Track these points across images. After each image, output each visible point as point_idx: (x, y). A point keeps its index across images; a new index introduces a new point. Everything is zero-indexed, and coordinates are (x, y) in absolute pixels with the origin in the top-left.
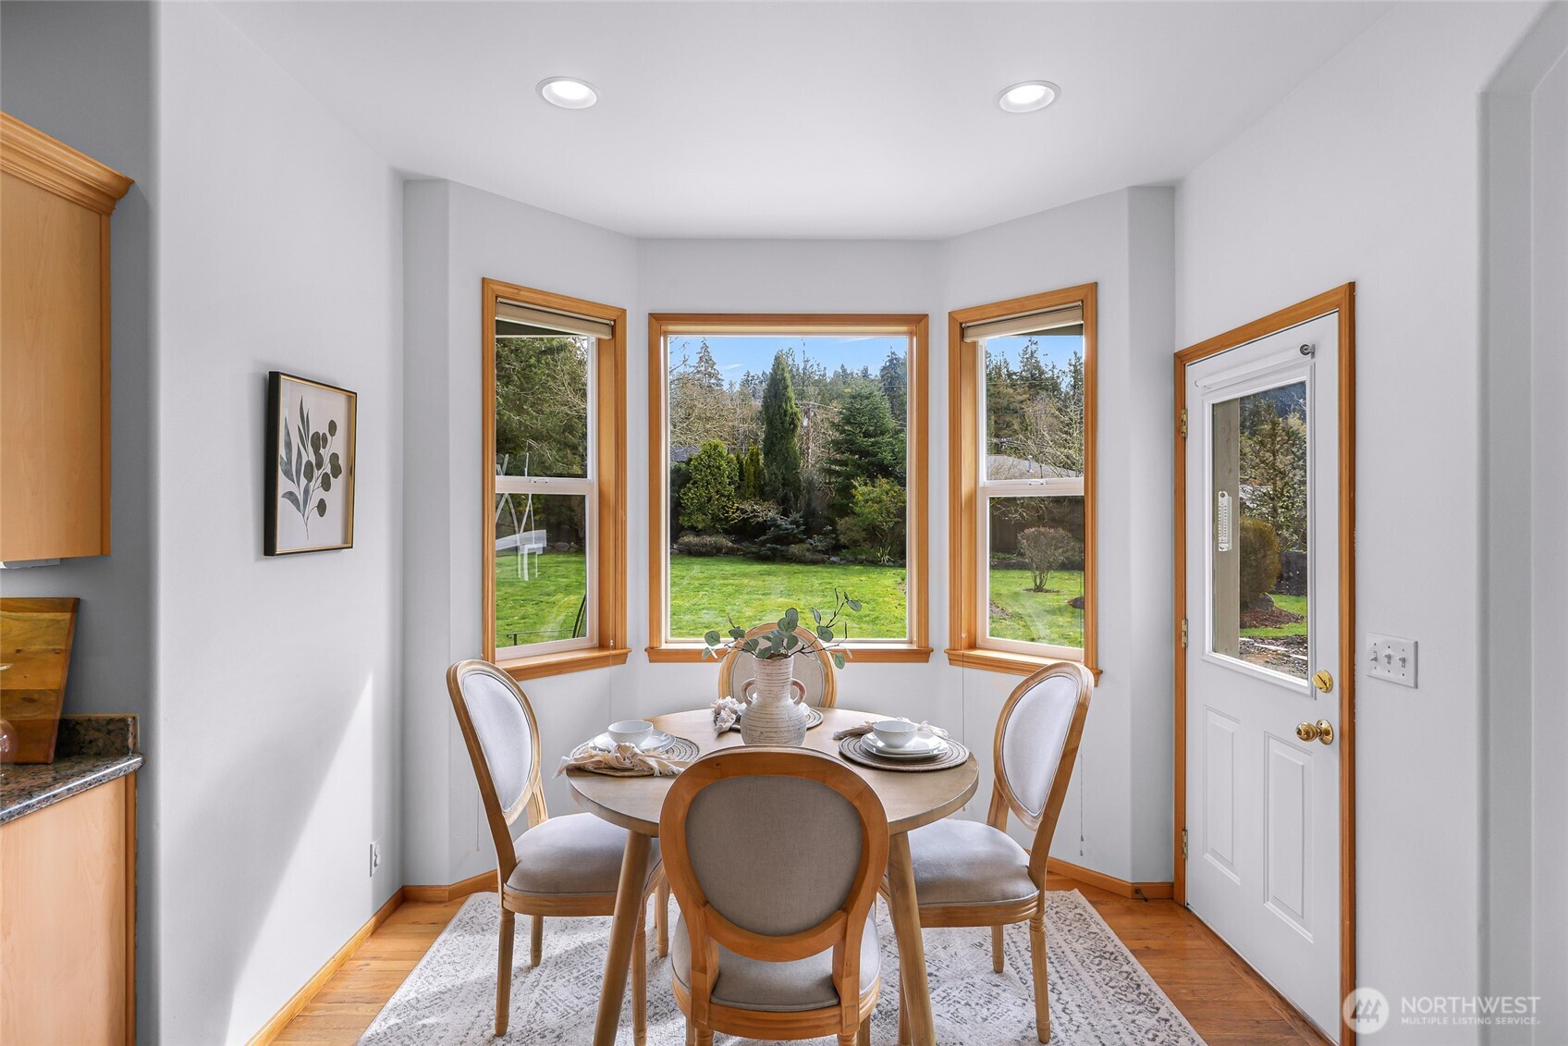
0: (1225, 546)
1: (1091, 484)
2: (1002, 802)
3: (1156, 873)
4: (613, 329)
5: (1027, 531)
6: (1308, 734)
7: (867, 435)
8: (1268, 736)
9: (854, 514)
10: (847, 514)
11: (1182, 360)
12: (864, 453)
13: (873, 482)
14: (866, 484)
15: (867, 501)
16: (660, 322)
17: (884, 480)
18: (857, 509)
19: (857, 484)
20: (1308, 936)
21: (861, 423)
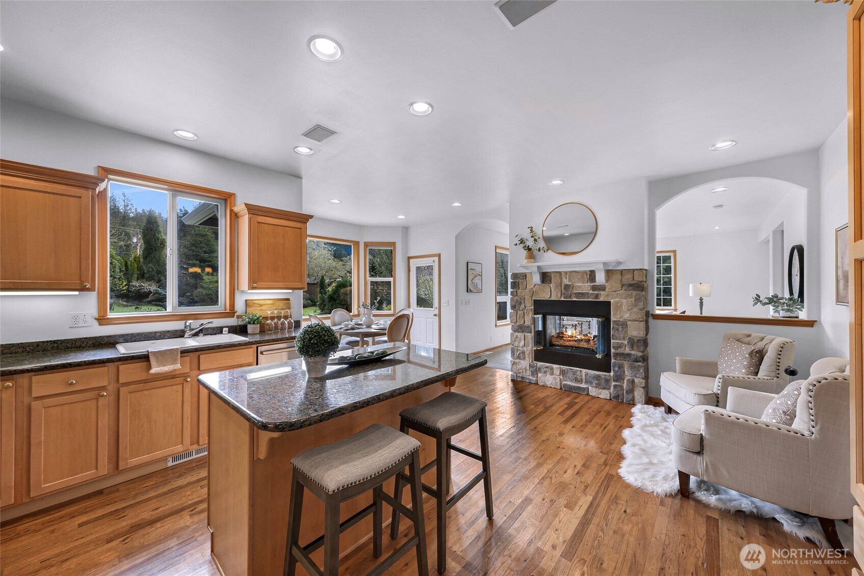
1: (394, 279)
6: (432, 316)
7: (205, 252)
8: (427, 319)
11: (409, 258)
21: (202, 247)
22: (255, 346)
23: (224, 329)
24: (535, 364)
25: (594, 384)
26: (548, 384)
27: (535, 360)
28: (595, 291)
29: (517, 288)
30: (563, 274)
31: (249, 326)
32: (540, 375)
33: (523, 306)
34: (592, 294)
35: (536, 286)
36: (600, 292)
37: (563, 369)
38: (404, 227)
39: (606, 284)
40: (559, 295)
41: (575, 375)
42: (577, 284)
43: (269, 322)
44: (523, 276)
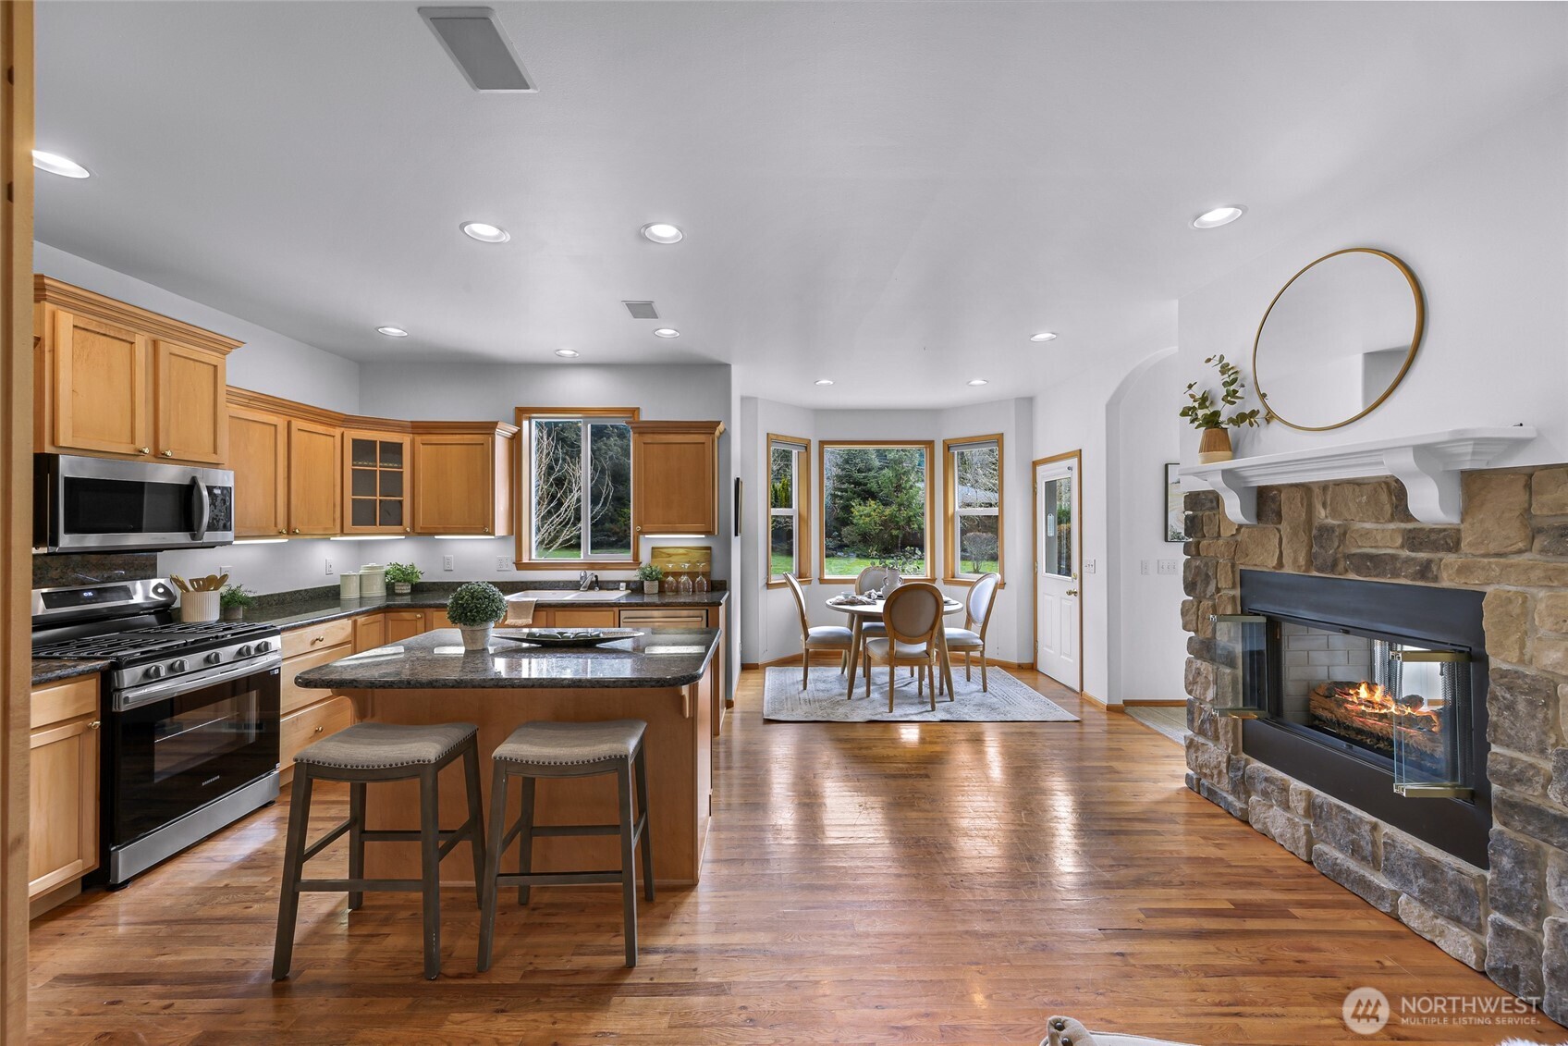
0: (1051, 534)
1: (1001, 511)
2: (969, 621)
3: (1027, 660)
4: (806, 448)
5: (968, 534)
6: (1070, 593)
7: (859, 471)
8: (1061, 598)
9: (853, 524)
10: (848, 524)
11: (1035, 464)
12: (857, 484)
13: (865, 503)
14: (860, 505)
15: (861, 516)
16: (822, 443)
17: (873, 502)
18: (855, 521)
19: (854, 504)
20: (1072, 661)
21: (855, 463)
22: (616, 609)
23: (621, 584)
24: (1243, 763)
25: (1415, 888)
26: (1273, 831)
27: (1245, 750)
28: (1420, 550)
29: (1199, 535)
30: (1316, 491)
31: (646, 583)
32: (1254, 798)
33: (1212, 588)
34: (1408, 561)
35: (1243, 530)
36: (1440, 555)
37: (1318, 800)
38: (1018, 399)
39: (1462, 527)
40: (1302, 561)
41: (1354, 832)
42: (1358, 525)
43: (670, 579)
44: (1212, 502)
